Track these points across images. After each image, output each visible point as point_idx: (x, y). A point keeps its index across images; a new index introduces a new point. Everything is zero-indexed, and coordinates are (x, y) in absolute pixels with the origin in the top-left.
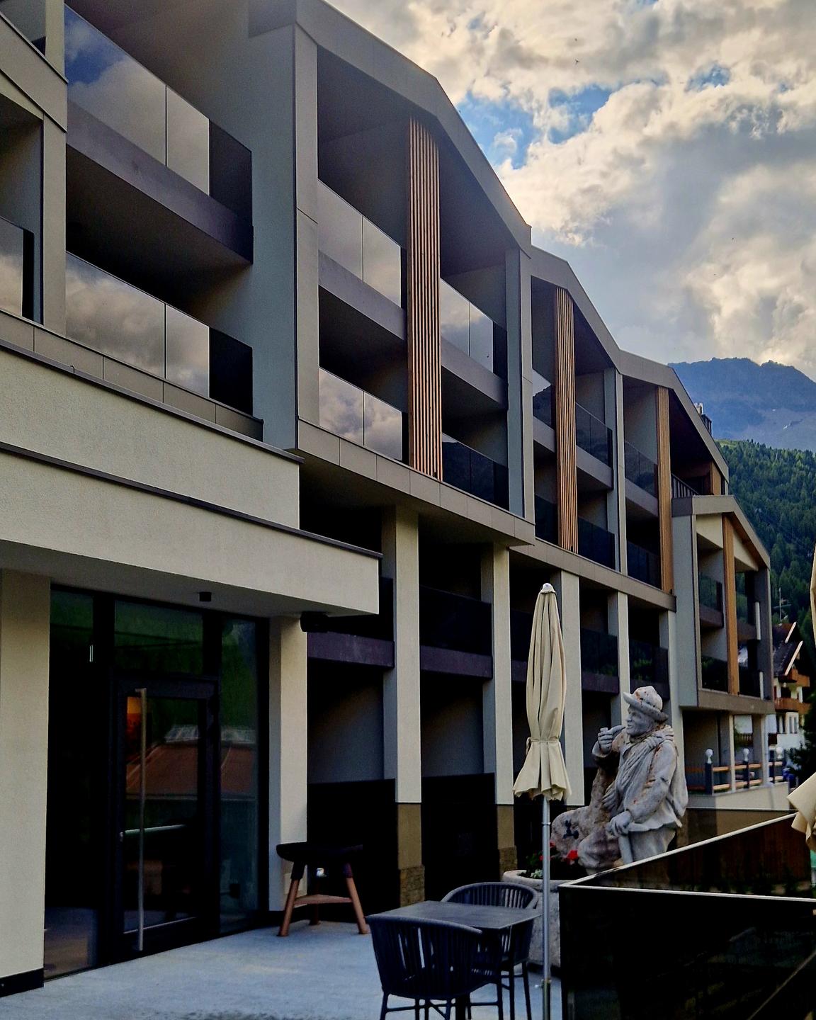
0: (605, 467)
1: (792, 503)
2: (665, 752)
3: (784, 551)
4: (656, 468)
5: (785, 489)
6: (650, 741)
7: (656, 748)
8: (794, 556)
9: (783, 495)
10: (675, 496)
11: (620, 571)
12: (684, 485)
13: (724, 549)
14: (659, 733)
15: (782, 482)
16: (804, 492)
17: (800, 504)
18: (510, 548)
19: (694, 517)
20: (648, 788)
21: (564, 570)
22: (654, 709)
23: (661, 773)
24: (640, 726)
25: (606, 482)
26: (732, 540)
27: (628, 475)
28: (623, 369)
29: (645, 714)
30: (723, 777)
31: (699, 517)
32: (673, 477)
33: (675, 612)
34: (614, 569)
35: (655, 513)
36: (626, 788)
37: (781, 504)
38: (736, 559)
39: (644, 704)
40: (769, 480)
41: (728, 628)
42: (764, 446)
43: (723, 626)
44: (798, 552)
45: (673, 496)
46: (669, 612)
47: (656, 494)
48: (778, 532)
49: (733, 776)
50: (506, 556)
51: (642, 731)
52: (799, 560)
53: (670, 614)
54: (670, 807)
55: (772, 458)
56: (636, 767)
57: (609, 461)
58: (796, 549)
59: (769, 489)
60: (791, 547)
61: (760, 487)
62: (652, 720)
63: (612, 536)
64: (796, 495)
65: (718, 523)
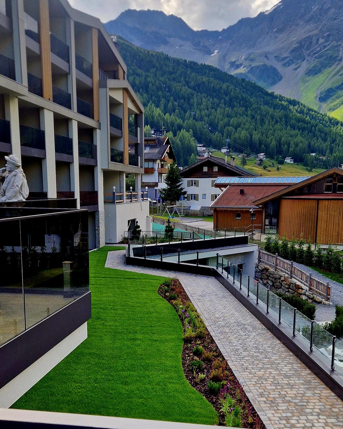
0: (66, 64)
1: (177, 84)
2: (18, 177)
3: (173, 105)
4: (92, 66)
5: (175, 77)
6: (13, 173)
7: (15, 176)
8: (177, 108)
9: (174, 79)
10: (101, 79)
11: (73, 110)
12: (105, 74)
13: (123, 104)
14: (16, 170)
15: (174, 73)
16: (182, 79)
17: (180, 84)
18: (18, 97)
19: (108, 89)
20: (12, 188)
21: (45, 108)
22: (15, 162)
23: (17, 184)
24: (11, 168)
25: (67, 70)
26: (127, 99)
27: (77, 67)
28: (74, 18)
29: (12, 164)
30: (121, 197)
31: (110, 89)
32: (100, 70)
33: (100, 129)
34: (71, 110)
35: (91, 86)
36: (6, 188)
37: (173, 83)
38: (128, 108)
39: (12, 161)
40: (169, 72)
41: (124, 138)
42: (168, 55)
43: (122, 137)
44: (179, 106)
45: (100, 78)
46: (97, 129)
47: (91, 77)
48: (171, 96)
49: (125, 198)
50: (16, 101)
51: (11, 170)
52: (179, 109)
53: (98, 130)
54: (21, 195)
55: (171, 61)
56: (9, 182)
57: (68, 61)
58: (178, 105)
59: (169, 76)
60: (176, 103)
61: (165, 75)
62: (15, 166)
63: (70, 95)
64: (179, 80)
65: (121, 92)
